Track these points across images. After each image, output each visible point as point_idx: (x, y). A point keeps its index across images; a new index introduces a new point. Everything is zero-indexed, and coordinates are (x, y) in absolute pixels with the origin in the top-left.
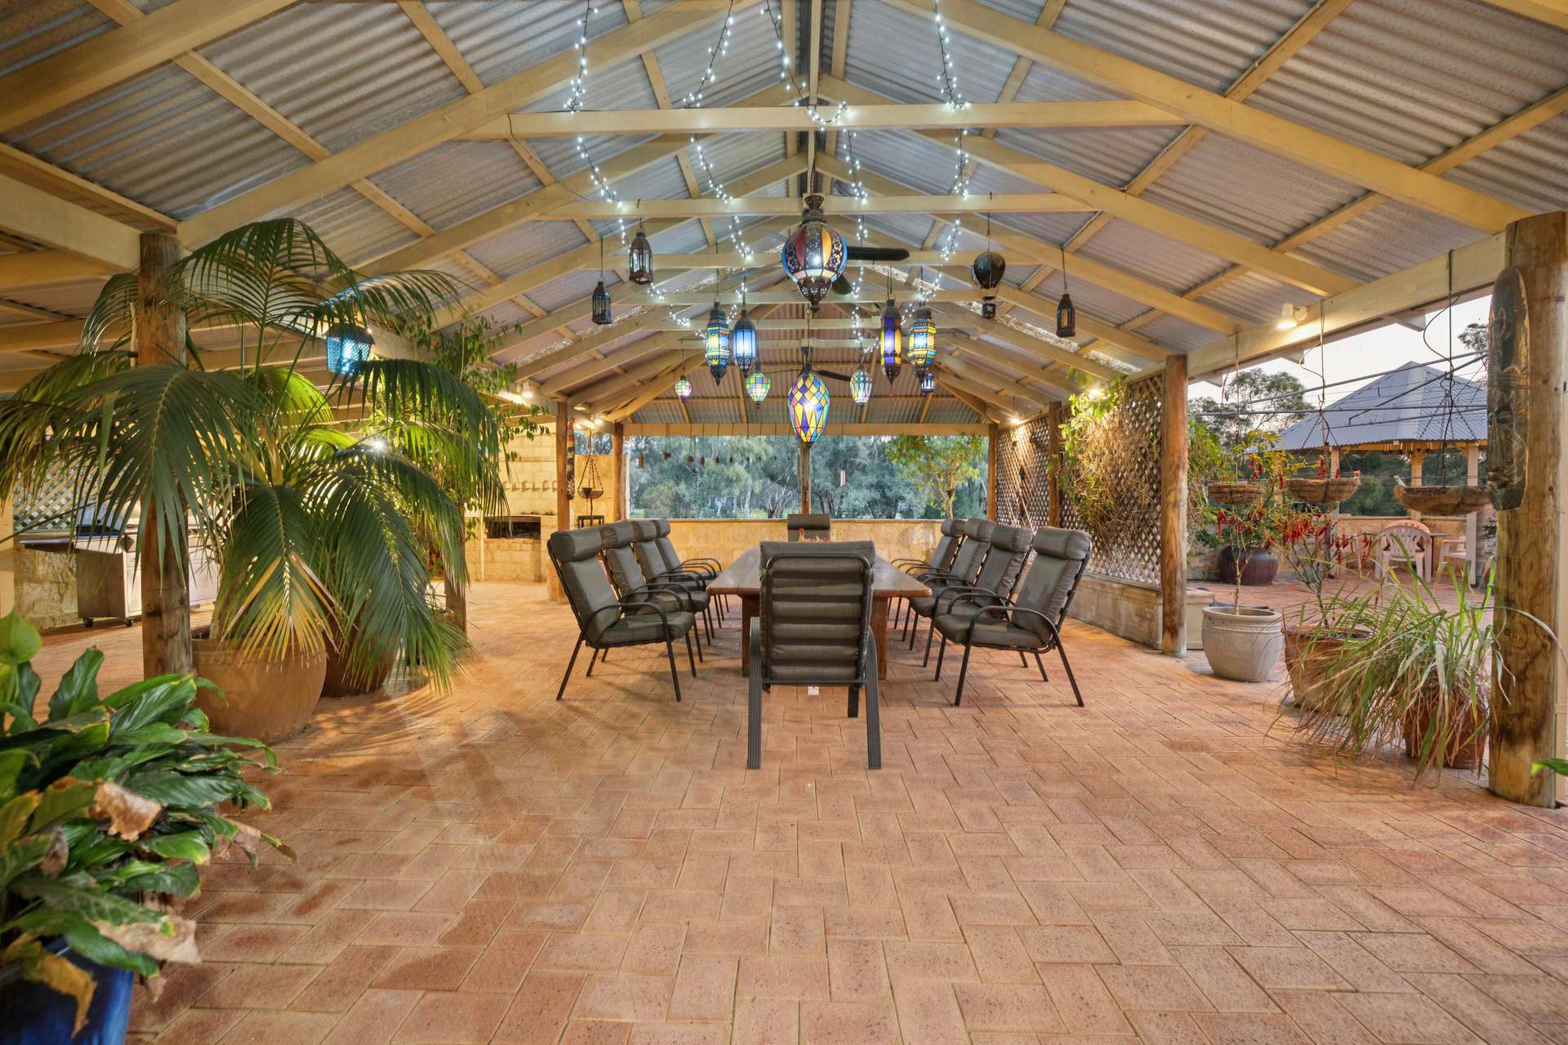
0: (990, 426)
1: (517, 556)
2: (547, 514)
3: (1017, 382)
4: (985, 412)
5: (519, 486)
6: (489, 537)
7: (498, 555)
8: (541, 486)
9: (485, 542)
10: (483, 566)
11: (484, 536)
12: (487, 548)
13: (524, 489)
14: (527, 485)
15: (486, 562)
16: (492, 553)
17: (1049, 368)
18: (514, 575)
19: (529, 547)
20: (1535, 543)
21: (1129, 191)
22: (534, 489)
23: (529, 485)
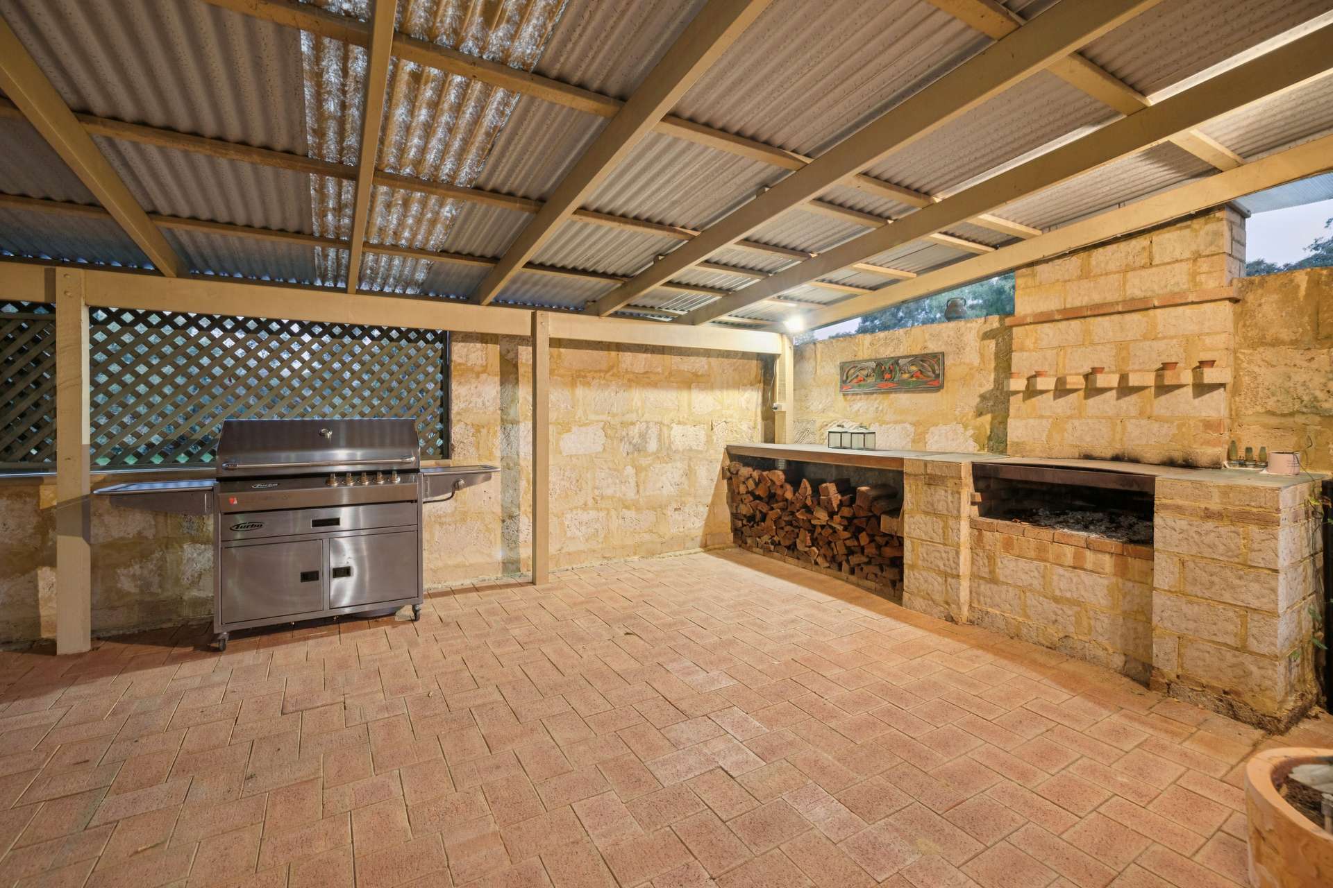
1: (1063, 581)
2: (1170, 463)
5: (1076, 381)
6: (987, 512)
7: (1008, 566)
8: (1150, 380)
9: (973, 524)
10: (965, 585)
11: (969, 511)
12: (978, 542)
13: (1092, 391)
14: (1101, 381)
15: (974, 577)
16: (991, 559)
18: (1054, 633)
19: (1107, 562)
22: (1125, 389)
23: (1108, 380)
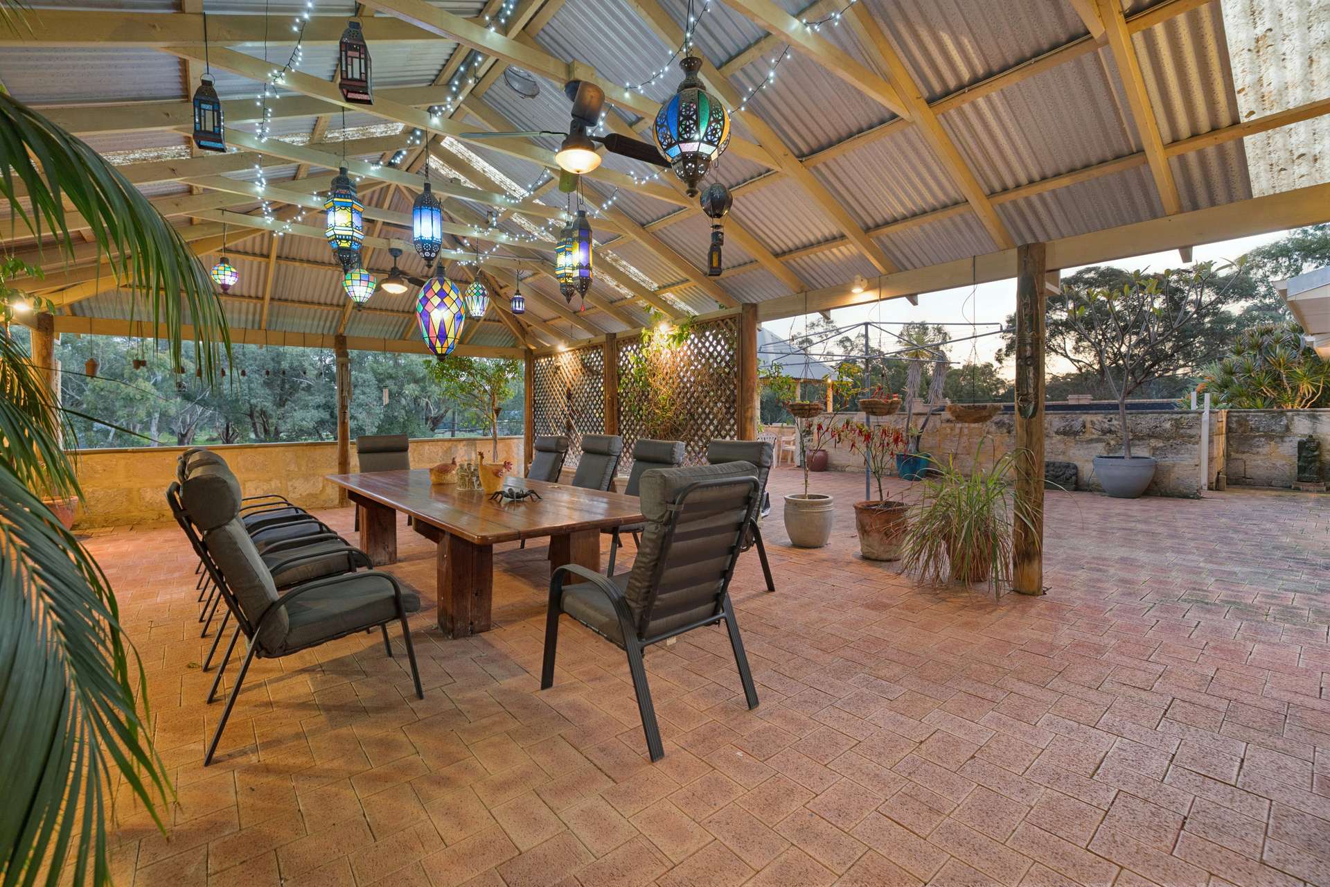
0: (526, 351)
3: (575, 312)
4: (524, 338)
17: (618, 304)
20: (1039, 439)
21: (806, 163)
